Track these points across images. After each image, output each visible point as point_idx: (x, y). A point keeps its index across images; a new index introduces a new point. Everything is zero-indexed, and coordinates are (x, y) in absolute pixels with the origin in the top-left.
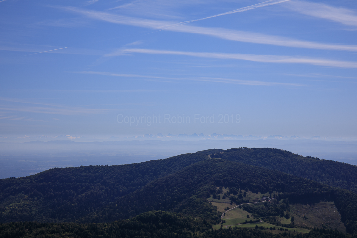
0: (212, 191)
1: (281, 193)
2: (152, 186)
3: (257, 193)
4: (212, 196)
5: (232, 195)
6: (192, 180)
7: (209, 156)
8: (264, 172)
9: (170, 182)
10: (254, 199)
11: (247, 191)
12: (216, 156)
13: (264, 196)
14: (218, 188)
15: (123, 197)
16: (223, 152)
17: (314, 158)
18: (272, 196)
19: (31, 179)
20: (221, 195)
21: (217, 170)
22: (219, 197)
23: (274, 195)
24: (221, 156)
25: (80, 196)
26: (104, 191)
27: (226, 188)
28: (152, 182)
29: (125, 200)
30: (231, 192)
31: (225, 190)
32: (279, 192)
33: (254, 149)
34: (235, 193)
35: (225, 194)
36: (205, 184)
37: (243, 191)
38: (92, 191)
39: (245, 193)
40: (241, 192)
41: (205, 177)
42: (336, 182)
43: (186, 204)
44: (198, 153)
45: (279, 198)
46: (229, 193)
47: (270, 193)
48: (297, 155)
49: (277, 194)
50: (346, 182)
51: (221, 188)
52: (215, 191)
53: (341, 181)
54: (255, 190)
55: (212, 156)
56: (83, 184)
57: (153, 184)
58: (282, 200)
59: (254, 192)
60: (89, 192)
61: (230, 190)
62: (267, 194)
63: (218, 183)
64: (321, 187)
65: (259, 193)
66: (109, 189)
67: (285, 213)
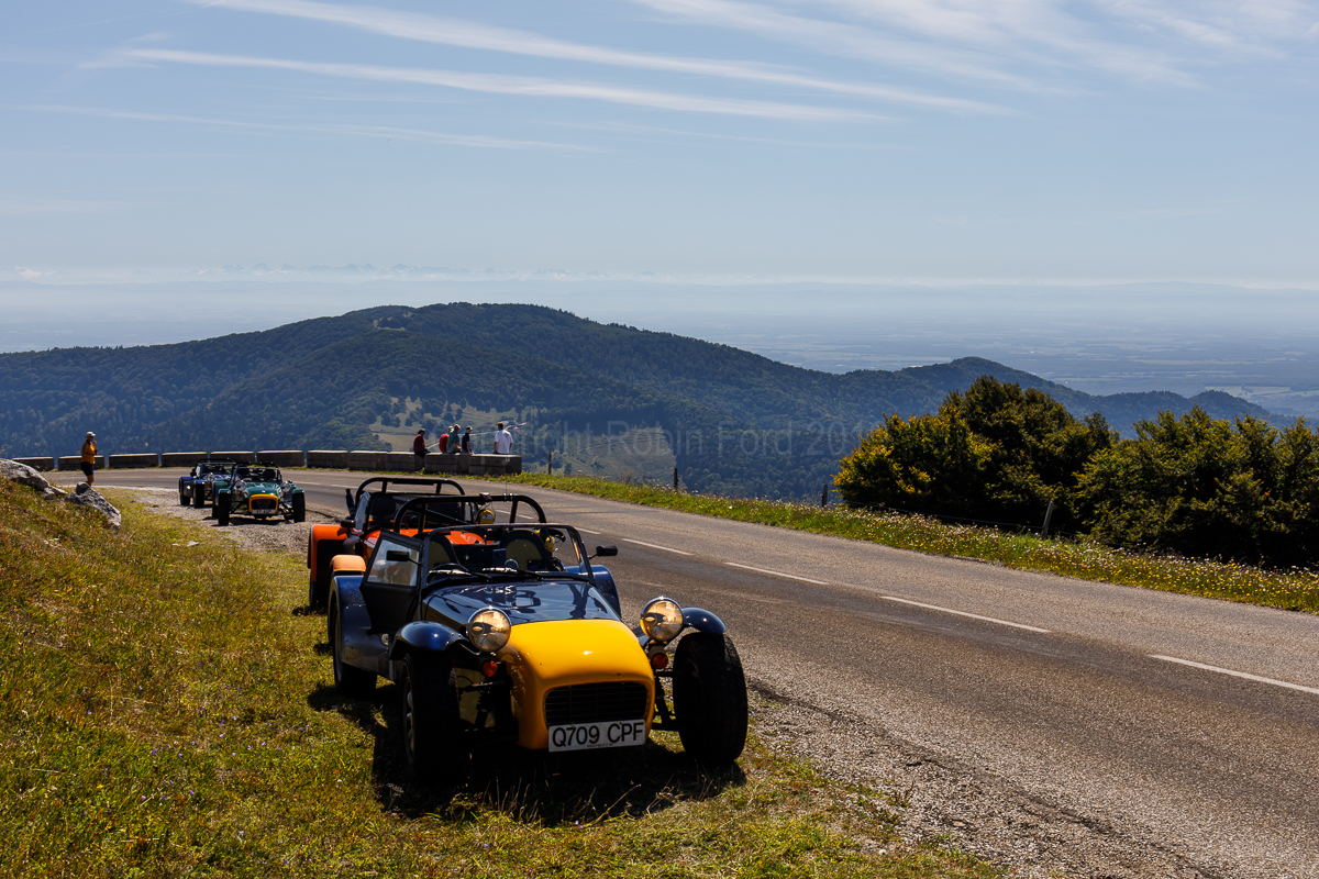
0: (381, 409)
1: (545, 410)
2: (234, 397)
3: (488, 411)
4: (379, 418)
5: (428, 416)
7: (375, 322)
10: (481, 424)
11: (463, 406)
12: (392, 324)
14: (395, 400)
15: (161, 425)
16: (410, 314)
17: (624, 327)
20: (403, 417)
22: (398, 421)
23: (528, 416)
24: (405, 323)
25: (53, 423)
28: (233, 387)
29: (167, 433)
30: (427, 409)
31: (412, 406)
32: (539, 407)
33: (485, 305)
34: (436, 412)
35: (412, 415)
36: (364, 390)
37: (455, 407)
38: (84, 409)
39: (460, 412)
40: (449, 409)
41: (364, 375)
42: (672, 382)
43: (316, 438)
44: (351, 317)
45: (542, 420)
47: (519, 410)
48: (586, 321)
49: (534, 412)
50: (694, 381)
51: (402, 401)
52: (386, 408)
53: (683, 379)
54: (483, 404)
55: (384, 324)
56: (61, 393)
57: (236, 392)
59: (480, 408)
60: (77, 414)
61: (425, 405)
62: (512, 413)
63: (395, 389)
65: (493, 410)
66: (128, 406)
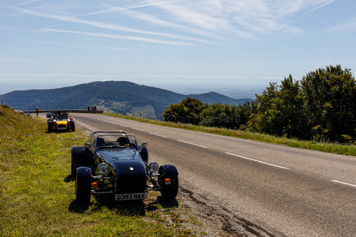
0: (96, 102)
1: (129, 102)
3: (118, 102)
4: (96, 104)
5: (106, 103)
6: (87, 96)
7: (95, 85)
8: (121, 93)
9: (75, 97)
10: (116, 105)
11: (113, 101)
12: (98, 85)
13: (121, 104)
14: (99, 100)
16: (102, 83)
17: (145, 86)
18: (125, 103)
19: (2, 97)
20: (101, 103)
21: (99, 91)
22: (100, 104)
23: (126, 103)
24: (101, 85)
25: (29, 105)
26: (42, 102)
27: (103, 100)
28: (66, 97)
29: (53, 107)
30: (105, 102)
31: (102, 101)
32: (128, 101)
33: (117, 81)
34: (107, 102)
35: (102, 103)
36: (93, 98)
37: (111, 101)
38: (36, 102)
39: (112, 102)
40: (110, 102)
41: (93, 95)
42: (154, 97)
44: (90, 83)
45: (128, 104)
46: (104, 103)
47: (124, 102)
48: (137, 85)
49: (127, 102)
50: (159, 96)
51: (100, 100)
52: (97, 102)
53: (156, 96)
54: (117, 101)
55: (97, 85)
56: (31, 99)
57: (67, 98)
58: (129, 105)
59: (116, 102)
60: (34, 103)
61: (105, 101)
62: (122, 103)
63: (99, 98)
64: (147, 99)
65: (119, 102)
66: (45, 101)
67: (130, 111)
